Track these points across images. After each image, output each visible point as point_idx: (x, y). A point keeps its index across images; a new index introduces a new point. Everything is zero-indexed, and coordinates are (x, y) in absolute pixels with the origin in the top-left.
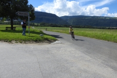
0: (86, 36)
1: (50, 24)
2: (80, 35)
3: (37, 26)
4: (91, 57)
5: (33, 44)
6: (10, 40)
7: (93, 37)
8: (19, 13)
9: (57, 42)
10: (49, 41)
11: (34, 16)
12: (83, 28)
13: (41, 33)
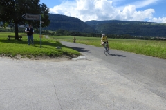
0: (122, 49)
1: (71, 31)
3: (53, 34)
4: (129, 79)
5: (46, 61)
6: (14, 53)
7: (132, 51)
8: (26, 16)
9: (80, 57)
10: (69, 56)
11: (49, 21)
12: (118, 38)
13: (58, 44)
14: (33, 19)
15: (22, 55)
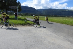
1: (31, 14)
4: (56, 35)
7: (58, 22)
8: (11, 7)
11: (21, 9)
14: (14, 8)
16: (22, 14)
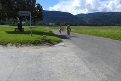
0: (100, 35)
2: (93, 35)
6: (6, 42)
8: (20, 13)
10: (50, 43)
12: (101, 26)
14: (25, 15)
15: (12, 43)
16: (50, 24)
